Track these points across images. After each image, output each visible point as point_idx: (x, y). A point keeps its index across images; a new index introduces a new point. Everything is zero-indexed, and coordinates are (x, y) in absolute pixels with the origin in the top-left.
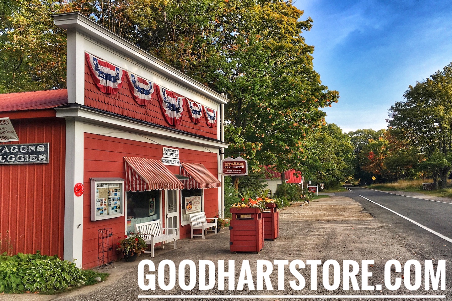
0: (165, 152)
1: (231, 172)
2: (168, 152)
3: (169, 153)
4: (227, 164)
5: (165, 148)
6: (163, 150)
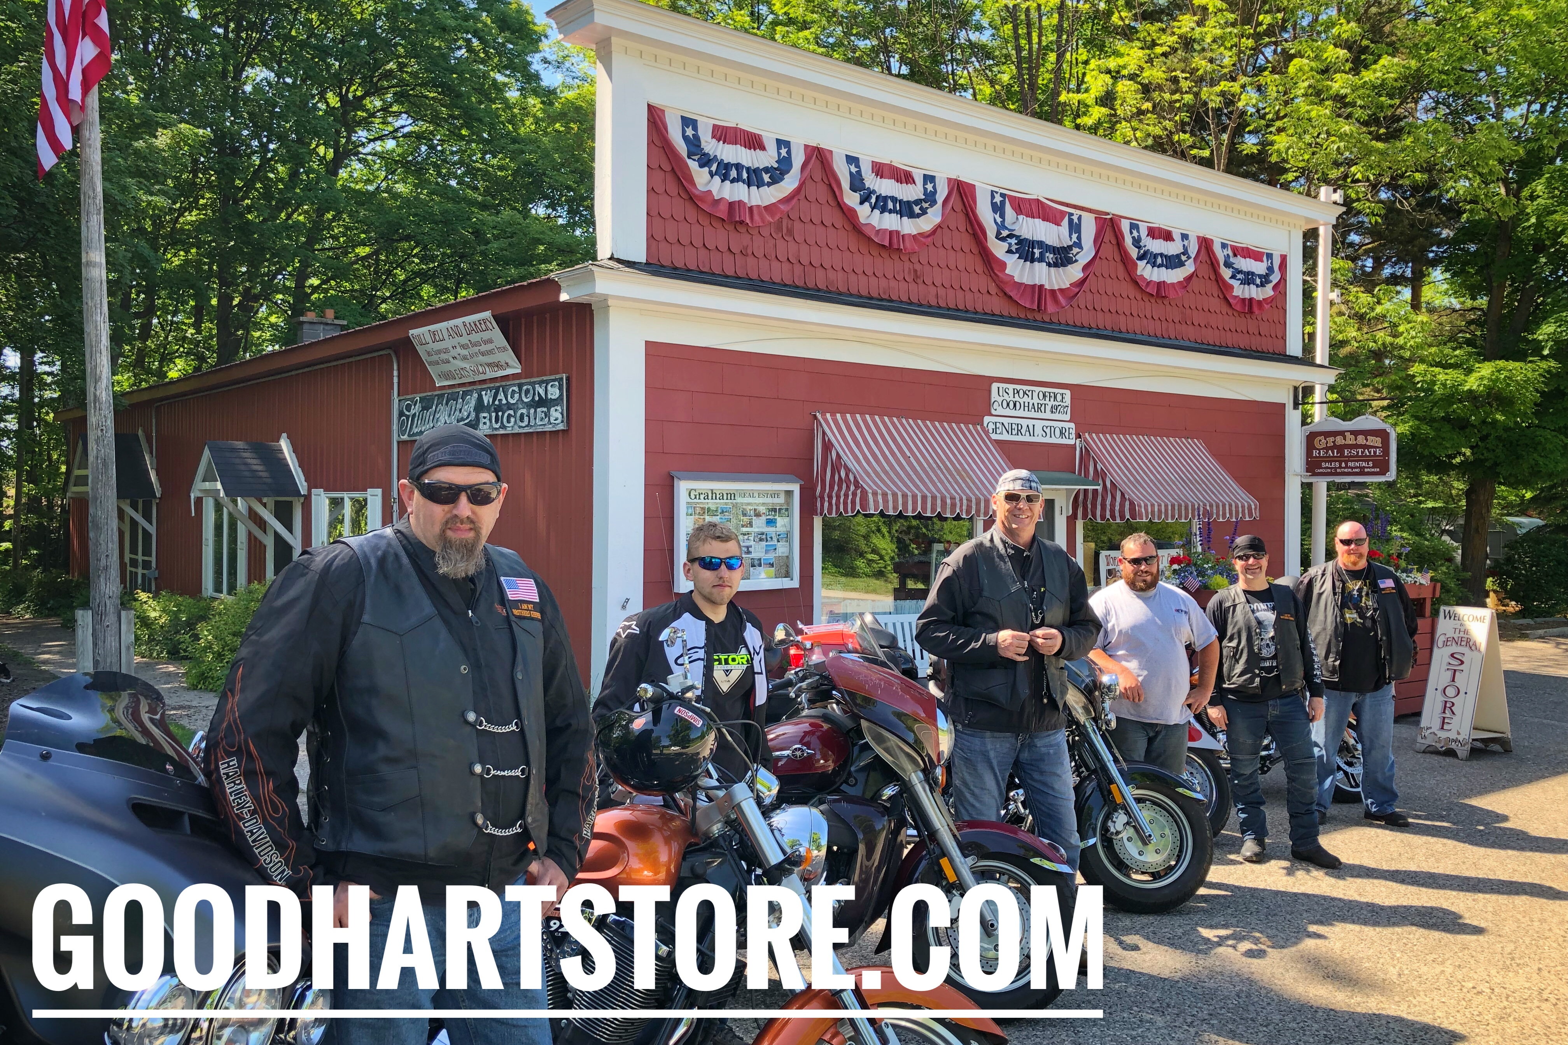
0: (1000, 399)
1: (1336, 468)
2: (1017, 398)
3: (1022, 401)
4: (1320, 442)
5: (1001, 385)
6: (990, 391)
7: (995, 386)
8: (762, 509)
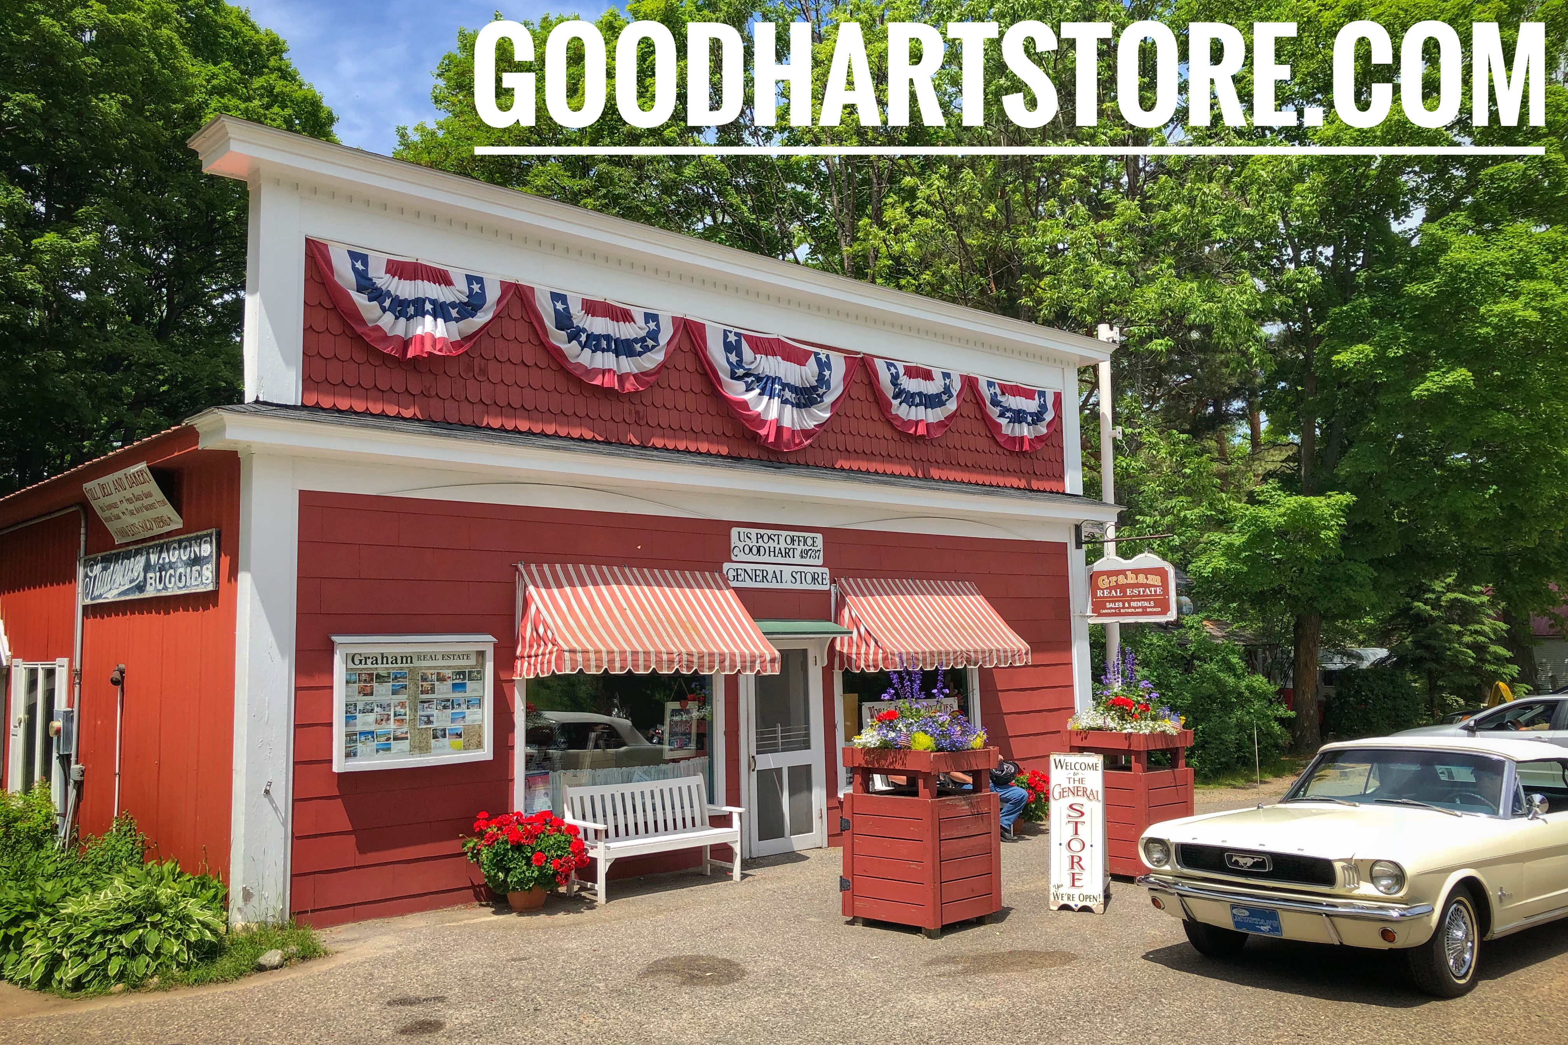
0: (741, 545)
1: (1119, 608)
2: (761, 543)
3: (766, 546)
4: (1103, 581)
5: (742, 530)
6: (729, 536)
7: (734, 531)
8: (448, 673)
